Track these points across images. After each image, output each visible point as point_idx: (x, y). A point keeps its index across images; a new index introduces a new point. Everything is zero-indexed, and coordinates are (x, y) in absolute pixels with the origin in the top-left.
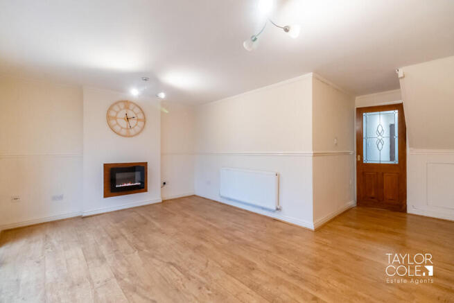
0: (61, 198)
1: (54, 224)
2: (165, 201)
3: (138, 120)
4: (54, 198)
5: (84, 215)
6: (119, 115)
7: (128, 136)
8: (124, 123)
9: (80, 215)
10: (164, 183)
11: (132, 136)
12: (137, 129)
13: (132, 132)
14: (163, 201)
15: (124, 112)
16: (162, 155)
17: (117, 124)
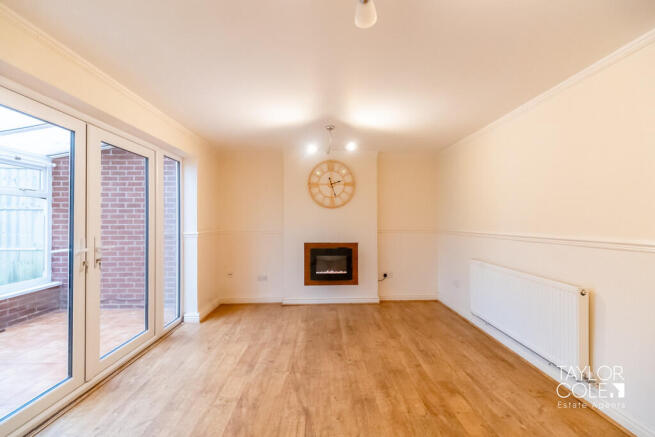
0: (265, 278)
1: (256, 307)
2: (385, 302)
3: (345, 184)
4: (260, 279)
5: (285, 303)
6: (322, 181)
7: (333, 207)
8: (327, 190)
9: (280, 301)
10: (385, 275)
11: (337, 207)
12: (344, 196)
13: (338, 201)
14: (382, 302)
15: (328, 175)
16: (379, 232)
17: (320, 191)
